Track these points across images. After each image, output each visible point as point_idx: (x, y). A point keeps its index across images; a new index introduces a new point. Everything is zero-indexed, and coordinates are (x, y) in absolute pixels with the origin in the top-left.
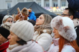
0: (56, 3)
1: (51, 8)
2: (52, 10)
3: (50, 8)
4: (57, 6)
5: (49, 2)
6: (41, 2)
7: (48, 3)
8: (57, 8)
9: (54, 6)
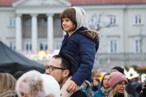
0: (44, 44)
1: (35, 52)
2: (38, 57)
3: (33, 53)
4: (46, 48)
5: (31, 41)
6: (15, 42)
7: (29, 43)
8: (46, 53)
9: (42, 48)
